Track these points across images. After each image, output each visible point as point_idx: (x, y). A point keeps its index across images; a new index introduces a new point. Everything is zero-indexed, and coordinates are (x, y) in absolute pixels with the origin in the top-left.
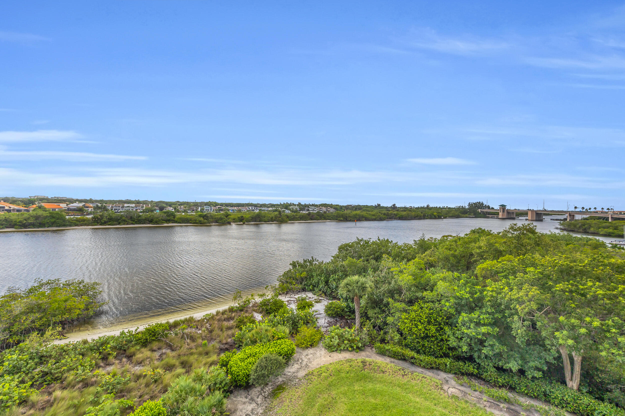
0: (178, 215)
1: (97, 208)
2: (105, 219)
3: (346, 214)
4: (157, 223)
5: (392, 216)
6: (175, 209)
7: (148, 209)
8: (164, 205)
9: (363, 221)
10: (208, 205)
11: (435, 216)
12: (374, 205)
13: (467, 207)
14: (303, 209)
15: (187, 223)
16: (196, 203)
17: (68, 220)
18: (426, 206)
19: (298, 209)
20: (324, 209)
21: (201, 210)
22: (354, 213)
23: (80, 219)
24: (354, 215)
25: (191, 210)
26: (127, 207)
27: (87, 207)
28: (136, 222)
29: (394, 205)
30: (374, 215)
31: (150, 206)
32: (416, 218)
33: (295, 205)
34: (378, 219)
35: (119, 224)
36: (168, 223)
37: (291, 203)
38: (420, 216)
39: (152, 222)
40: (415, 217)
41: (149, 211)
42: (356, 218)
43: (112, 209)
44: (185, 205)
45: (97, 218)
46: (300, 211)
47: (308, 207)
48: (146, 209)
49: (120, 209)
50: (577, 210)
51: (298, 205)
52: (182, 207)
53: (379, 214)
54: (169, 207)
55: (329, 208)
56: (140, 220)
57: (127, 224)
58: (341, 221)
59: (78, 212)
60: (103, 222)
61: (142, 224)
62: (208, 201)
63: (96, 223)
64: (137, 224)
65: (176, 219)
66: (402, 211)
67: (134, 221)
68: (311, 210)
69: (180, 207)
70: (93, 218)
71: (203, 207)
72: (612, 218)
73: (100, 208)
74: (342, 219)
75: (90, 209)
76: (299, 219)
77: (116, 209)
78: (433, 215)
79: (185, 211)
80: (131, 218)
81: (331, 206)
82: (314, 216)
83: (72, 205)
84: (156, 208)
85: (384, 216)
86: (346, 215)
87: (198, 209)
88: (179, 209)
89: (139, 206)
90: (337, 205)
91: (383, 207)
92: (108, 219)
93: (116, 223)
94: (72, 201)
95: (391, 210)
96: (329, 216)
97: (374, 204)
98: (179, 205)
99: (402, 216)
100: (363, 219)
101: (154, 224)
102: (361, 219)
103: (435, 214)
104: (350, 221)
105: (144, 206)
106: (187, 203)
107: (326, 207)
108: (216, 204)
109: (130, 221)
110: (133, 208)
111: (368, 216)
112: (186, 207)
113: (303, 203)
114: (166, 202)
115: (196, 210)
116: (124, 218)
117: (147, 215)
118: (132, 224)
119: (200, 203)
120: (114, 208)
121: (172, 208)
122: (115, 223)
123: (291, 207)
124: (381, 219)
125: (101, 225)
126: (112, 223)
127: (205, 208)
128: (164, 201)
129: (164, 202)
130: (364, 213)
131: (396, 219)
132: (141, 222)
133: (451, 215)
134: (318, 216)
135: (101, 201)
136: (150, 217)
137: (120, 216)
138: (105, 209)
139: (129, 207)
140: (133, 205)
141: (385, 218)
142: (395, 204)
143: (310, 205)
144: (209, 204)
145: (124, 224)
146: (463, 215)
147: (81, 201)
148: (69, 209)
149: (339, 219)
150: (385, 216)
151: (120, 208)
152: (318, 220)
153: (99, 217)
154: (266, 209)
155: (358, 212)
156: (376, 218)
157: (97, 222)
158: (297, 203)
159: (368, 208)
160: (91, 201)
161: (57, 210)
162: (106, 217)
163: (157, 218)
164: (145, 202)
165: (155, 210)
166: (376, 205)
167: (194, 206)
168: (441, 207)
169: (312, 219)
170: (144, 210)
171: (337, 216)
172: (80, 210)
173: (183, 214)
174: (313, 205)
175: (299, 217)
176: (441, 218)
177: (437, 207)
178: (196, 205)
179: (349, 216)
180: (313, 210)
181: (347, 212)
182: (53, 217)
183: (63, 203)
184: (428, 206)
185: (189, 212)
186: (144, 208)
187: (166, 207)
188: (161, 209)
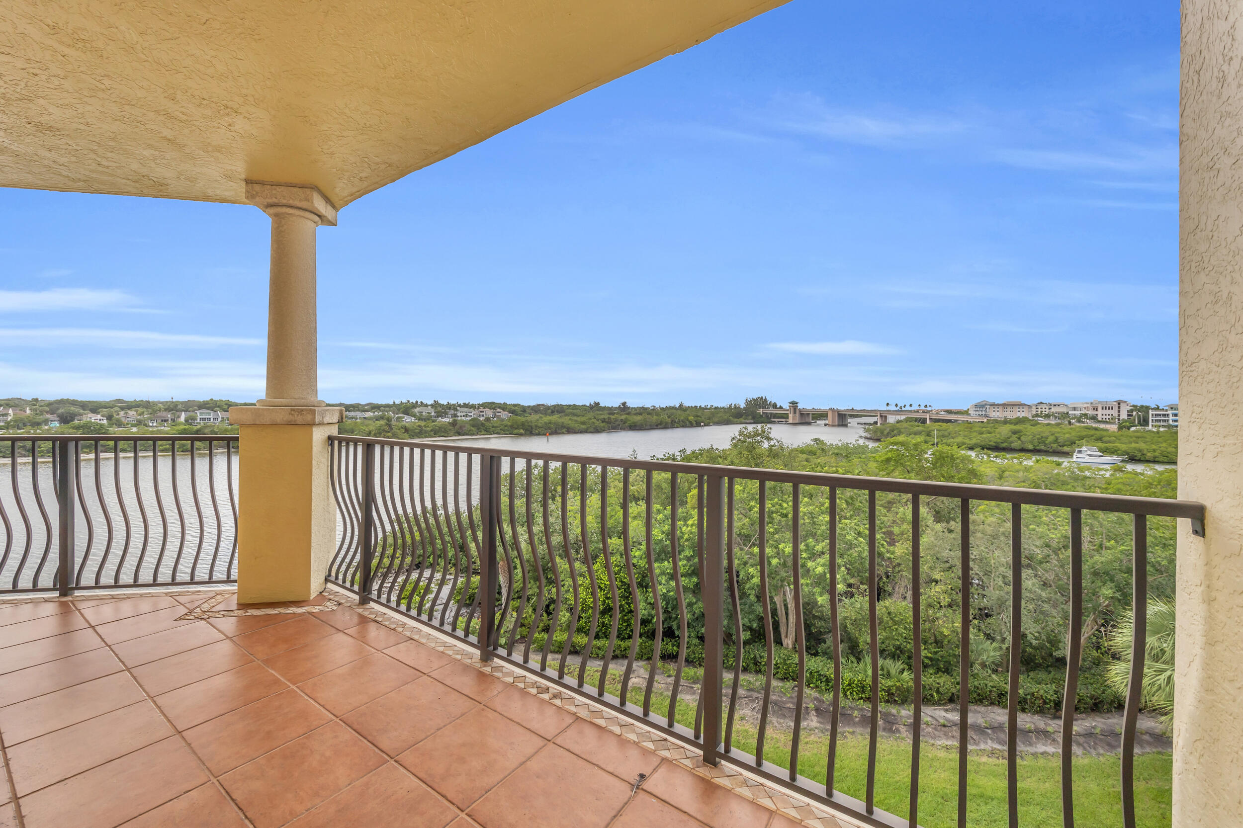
0: (117, 432)
3: (531, 422)
5: (617, 423)
6: (109, 418)
7: (21, 420)
8: (73, 409)
9: (563, 433)
10: (208, 409)
11: (690, 422)
12: (588, 405)
13: (743, 406)
14: (443, 413)
16: (172, 402)
18: (677, 406)
19: (433, 414)
20: (489, 413)
21: (186, 421)
22: (547, 419)
24: (546, 423)
25: (159, 421)
30: (583, 423)
31: (28, 411)
32: (659, 426)
33: (426, 406)
34: (592, 430)
37: (417, 402)
38: (666, 423)
40: (657, 426)
41: (25, 425)
42: (550, 428)
44: (140, 410)
46: (438, 417)
47: (456, 410)
48: (13, 420)
50: (889, 408)
51: (432, 405)
52: (131, 413)
53: (593, 420)
54: (90, 415)
55: (499, 410)
58: (521, 435)
62: (208, 400)
66: (636, 414)
68: (462, 414)
69: (126, 413)
71: (192, 414)
72: (930, 419)
74: (522, 431)
76: (432, 433)
78: (688, 420)
79: (139, 423)
81: (504, 407)
82: (465, 426)
84: (49, 416)
85: (602, 425)
86: (530, 424)
87: (179, 417)
88: (123, 419)
90: (515, 405)
91: (605, 408)
95: (618, 413)
96: (495, 427)
97: (587, 401)
98: (122, 409)
99: (633, 423)
100: (564, 430)
102: (559, 431)
103: (691, 418)
104: (539, 434)
105: (10, 411)
106: (146, 405)
107: (494, 409)
108: (226, 406)
111: (572, 424)
112: (142, 413)
113: (444, 402)
114: (81, 402)
115: (173, 420)
119: (182, 403)
121: (99, 417)
123: (417, 410)
124: (597, 431)
127: (198, 415)
128: (74, 400)
129: (74, 403)
130: (566, 420)
131: (623, 429)
133: (716, 420)
134: (473, 426)
141: (604, 427)
142: (625, 403)
143: (460, 406)
144: (210, 406)
146: (736, 420)
149: (516, 431)
150: (604, 424)
152: (474, 435)
154: (359, 414)
155: (555, 418)
156: (587, 429)
158: (430, 402)
159: (576, 409)
164: (14, 403)
165: (46, 422)
166: (592, 404)
167: (166, 410)
168: (703, 406)
169: (459, 434)
170: (8, 422)
171: (512, 427)
173: (135, 429)
174: (466, 406)
175: (431, 431)
176: (700, 426)
177: (696, 407)
178: (173, 407)
179: (536, 426)
180: (466, 416)
181: (534, 418)
184: (681, 405)
185: (155, 424)
186: (9, 418)
187: (81, 415)
188: (65, 419)
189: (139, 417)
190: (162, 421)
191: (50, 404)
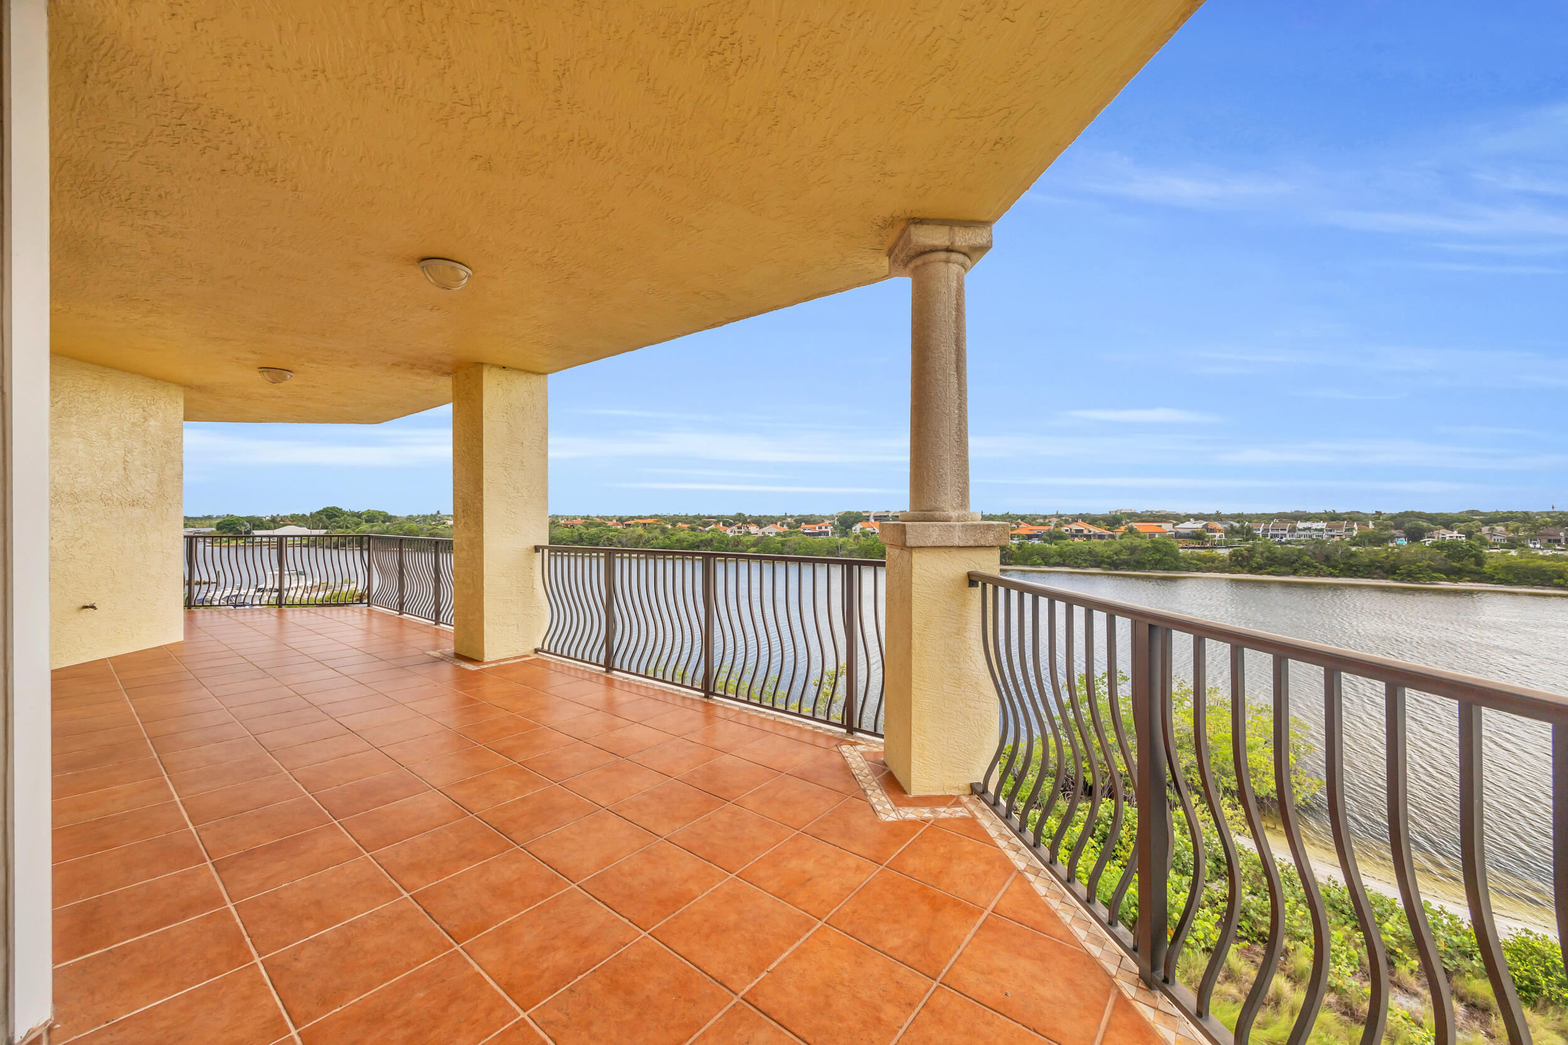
0: (1494, 555)
1: (1231, 532)
2: (1258, 559)
4: (1410, 576)
6: (1469, 535)
7: (1367, 535)
8: (1424, 524)
15: (1543, 585)
17: (1182, 558)
23: (1205, 556)
25: (1545, 541)
26: (1305, 529)
27: (1212, 530)
28: (1341, 570)
31: (1371, 526)
35: (1295, 572)
36: (1456, 581)
39: (1394, 573)
41: (1375, 542)
43: (1265, 536)
44: (1513, 525)
45: (1242, 555)
48: (1360, 536)
49: (1285, 535)
52: (1500, 528)
54: (1443, 531)
56: (1355, 566)
57: (1317, 575)
59: (1195, 541)
60: (1254, 565)
61: (1362, 577)
63: (1239, 568)
64: (1345, 576)
65: (1487, 568)
67: (1334, 567)
69: (1492, 529)
70: (1231, 555)
73: (1237, 532)
75: (1218, 535)
77: (1277, 536)
79: (1516, 545)
80: (1327, 559)
83: (1181, 525)
84: (1393, 532)
88: (1488, 537)
89: (1340, 527)
92: (1267, 558)
93: (1288, 569)
94: (1179, 519)
98: (1486, 523)
101: (1402, 580)
105: (1355, 526)
109: (1325, 568)
110: (1321, 533)
112: (1516, 530)
114: (1430, 515)
116: (1307, 558)
117: (1376, 553)
118: (1331, 575)
120: (1270, 532)
121: (1455, 533)
122: (1283, 569)
125: (1250, 572)
126: (1277, 569)
128: (1420, 513)
129: (1420, 516)
132: (1358, 571)
135: (1239, 517)
136: (1387, 558)
137: (1296, 553)
138: (1248, 534)
139: (1309, 529)
140: (1322, 525)
145: (1308, 575)
147: (1197, 517)
148: (1178, 536)
151: (1286, 532)
153: (1245, 553)
157: (1241, 566)
160: (1218, 517)
161: (1157, 536)
162: (1262, 553)
163: (1410, 562)
164: (1353, 517)
165: (1392, 538)
167: (1555, 525)
170: (1353, 538)
172: (1197, 537)
173: (1514, 553)
182: (1159, 551)
183: (1165, 522)
185: (1538, 546)
186: (1355, 533)
187: (1431, 530)
188: (1415, 535)
189: (1512, 535)
190: (1550, 541)
191: (1393, 517)
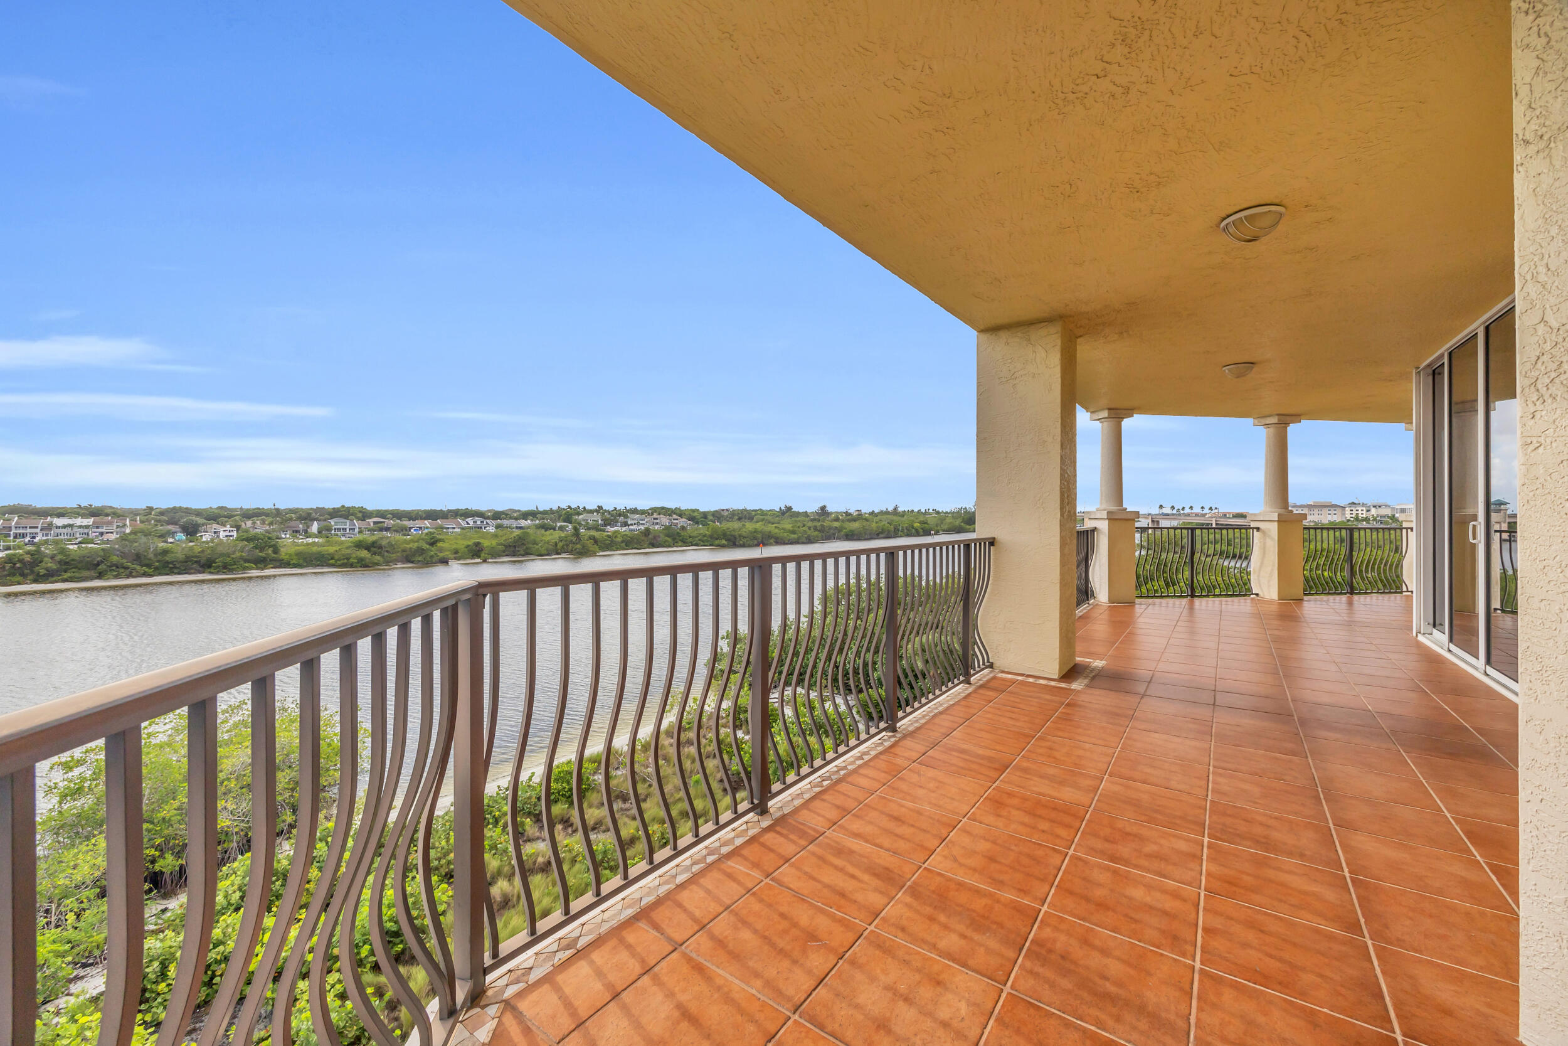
3: (734, 530)
5: (832, 531)
9: (771, 545)
11: (917, 530)
12: (778, 510)
14: (612, 520)
18: (891, 509)
19: (602, 522)
20: (665, 520)
29: (823, 508)
32: (881, 536)
33: (590, 512)
34: (804, 540)
37: (576, 508)
38: (889, 531)
40: (878, 534)
47: (624, 516)
51: (596, 512)
53: (802, 529)
55: (674, 516)
58: (723, 546)
68: (634, 522)
74: (724, 542)
76: (624, 545)
78: (912, 527)
81: (678, 513)
82: (659, 536)
85: (812, 535)
86: (733, 533)
90: (692, 511)
91: (801, 514)
95: (823, 520)
96: (693, 537)
97: (777, 505)
99: (851, 531)
100: (772, 541)
103: (914, 525)
107: (668, 515)
111: (779, 533)
123: (581, 517)
124: (810, 540)
130: (769, 529)
131: (840, 538)
134: (668, 536)
141: (817, 536)
142: (825, 507)
143: (629, 511)
149: (717, 542)
150: (814, 532)
152: (669, 546)
154: (514, 523)
155: (758, 526)
156: (799, 538)
158: (592, 508)
166: (783, 508)
169: (653, 545)
171: (711, 537)
175: (622, 542)
176: (930, 534)
177: (913, 511)
180: (639, 524)
184: (895, 509)
